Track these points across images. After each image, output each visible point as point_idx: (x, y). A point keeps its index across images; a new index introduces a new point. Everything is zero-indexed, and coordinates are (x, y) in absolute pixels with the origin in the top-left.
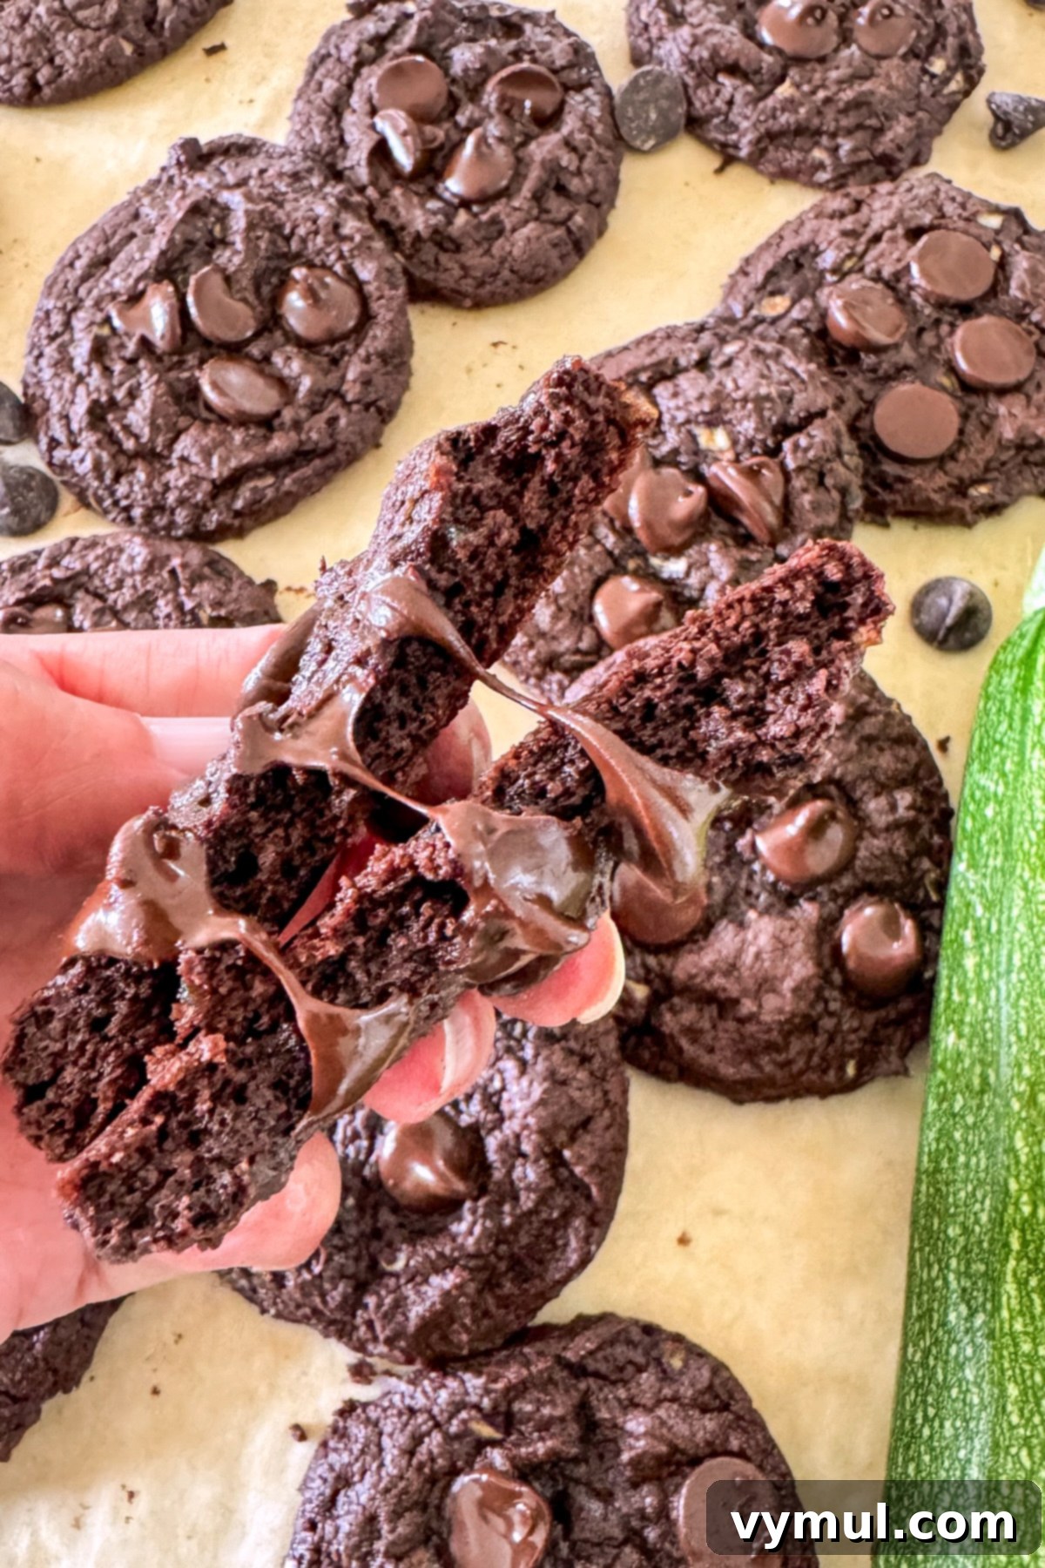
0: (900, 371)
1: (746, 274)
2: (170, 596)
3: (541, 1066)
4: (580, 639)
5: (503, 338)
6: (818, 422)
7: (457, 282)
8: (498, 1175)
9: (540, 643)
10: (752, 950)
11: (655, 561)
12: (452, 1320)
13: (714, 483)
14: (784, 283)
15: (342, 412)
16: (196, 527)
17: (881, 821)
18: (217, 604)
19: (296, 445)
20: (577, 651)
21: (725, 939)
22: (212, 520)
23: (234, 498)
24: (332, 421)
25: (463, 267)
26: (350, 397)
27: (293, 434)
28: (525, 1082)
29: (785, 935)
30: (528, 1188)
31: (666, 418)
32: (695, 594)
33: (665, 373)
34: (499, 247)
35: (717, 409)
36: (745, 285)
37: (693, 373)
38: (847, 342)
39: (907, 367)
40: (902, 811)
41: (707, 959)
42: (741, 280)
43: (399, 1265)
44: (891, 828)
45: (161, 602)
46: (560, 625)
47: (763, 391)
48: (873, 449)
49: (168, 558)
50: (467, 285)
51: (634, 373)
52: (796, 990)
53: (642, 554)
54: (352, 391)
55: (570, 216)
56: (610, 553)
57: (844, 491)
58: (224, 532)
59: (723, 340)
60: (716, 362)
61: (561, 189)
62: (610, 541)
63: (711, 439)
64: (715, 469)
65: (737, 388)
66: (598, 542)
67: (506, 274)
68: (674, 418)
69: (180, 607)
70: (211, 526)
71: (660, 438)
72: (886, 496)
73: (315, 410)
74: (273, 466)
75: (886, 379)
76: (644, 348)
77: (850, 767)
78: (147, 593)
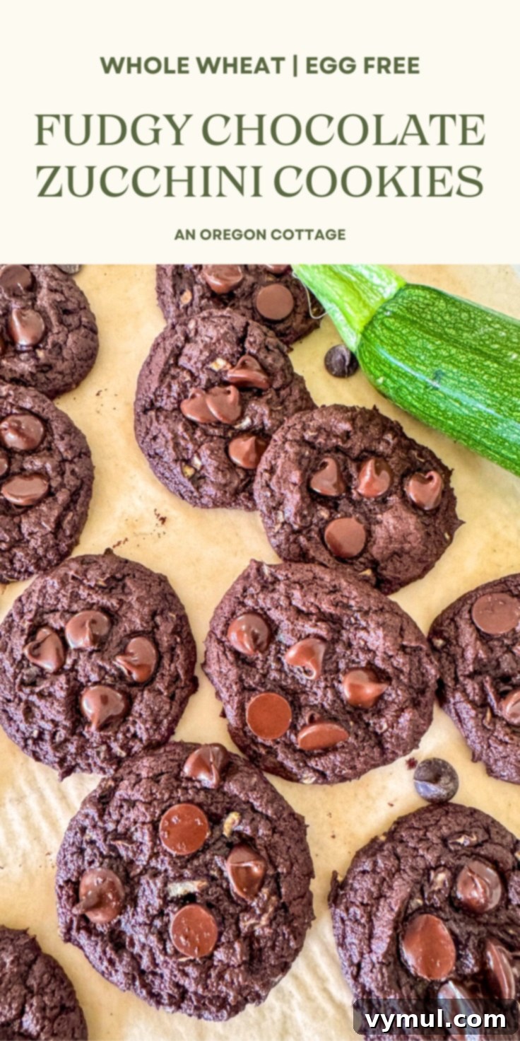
0: (253, 288)
1: (164, 293)
2: (81, 587)
3: (372, 625)
4: (238, 475)
5: (98, 389)
6: (249, 328)
7: (63, 381)
8: (390, 670)
9: (227, 489)
10: (391, 527)
11: (237, 427)
12: (418, 727)
13: (234, 381)
14: (182, 287)
15: (73, 466)
16: (60, 555)
17: (389, 451)
18: (103, 574)
19: (68, 493)
20: (242, 481)
21: (379, 532)
22: (63, 547)
23: (64, 531)
24: (73, 472)
25: (61, 373)
26: (70, 458)
27: (63, 490)
28: (372, 633)
29: (396, 514)
30: (404, 664)
31: (194, 370)
32: (260, 427)
33: (177, 353)
34: (65, 353)
35: (211, 351)
36: (168, 299)
37: (188, 346)
38: (225, 290)
39: (253, 284)
40: (392, 442)
41: (381, 543)
42: (165, 297)
43: (385, 726)
44: (394, 450)
45: (81, 592)
46: (228, 476)
47: (222, 331)
48: (269, 323)
49: (66, 574)
50: (68, 379)
51: (166, 363)
52: (416, 529)
53: (231, 427)
54: (69, 455)
55: (80, 321)
56: (220, 437)
57: (278, 347)
58: (71, 548)
59: (186, 324)
60: (192, 334)
61: (67, 312)
62: (217, 432)
63: (217, 365)
64: (229, 375)
65: (211, 338)
66: (212, 436)
67: (78, 362)
68: (197, 368)
69: (90, 588)
70: (66, 549)
71: (198, 380)
72: (288, 338)
73: (62, 474)
74: (67, 508)
75: (250, 294)
76: (160, 351)
77: (365, 441)
78: (72, 593)
